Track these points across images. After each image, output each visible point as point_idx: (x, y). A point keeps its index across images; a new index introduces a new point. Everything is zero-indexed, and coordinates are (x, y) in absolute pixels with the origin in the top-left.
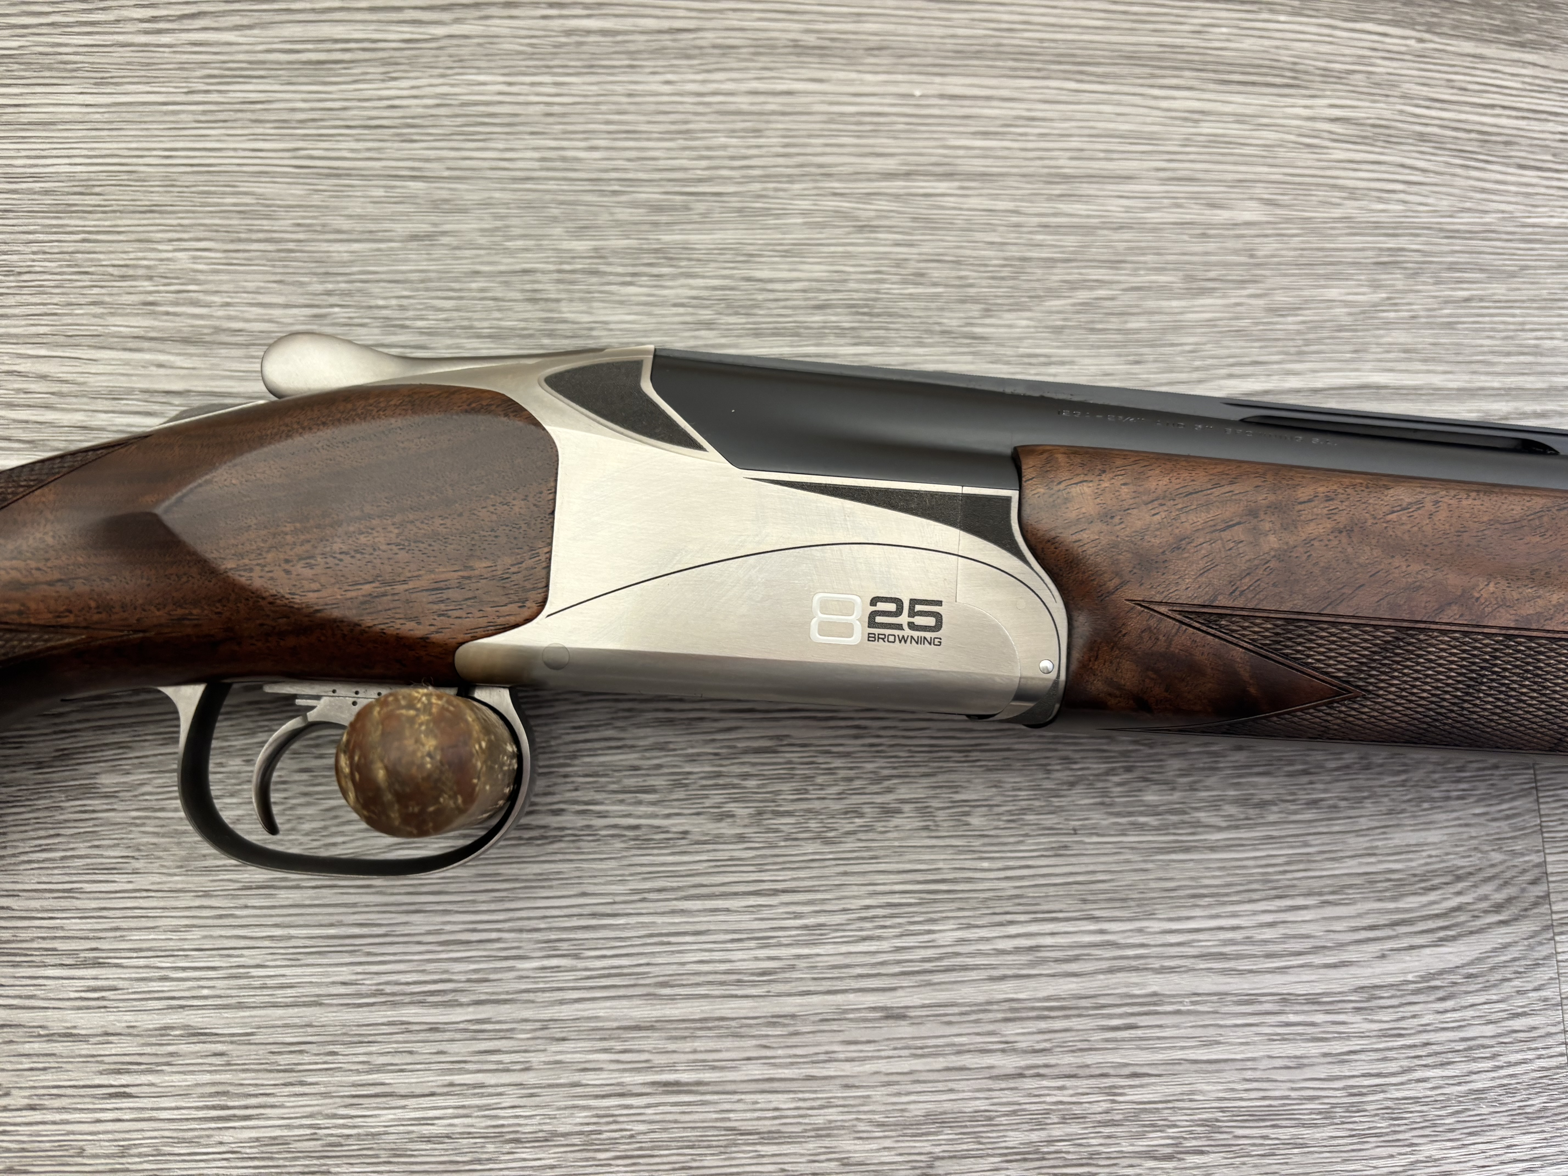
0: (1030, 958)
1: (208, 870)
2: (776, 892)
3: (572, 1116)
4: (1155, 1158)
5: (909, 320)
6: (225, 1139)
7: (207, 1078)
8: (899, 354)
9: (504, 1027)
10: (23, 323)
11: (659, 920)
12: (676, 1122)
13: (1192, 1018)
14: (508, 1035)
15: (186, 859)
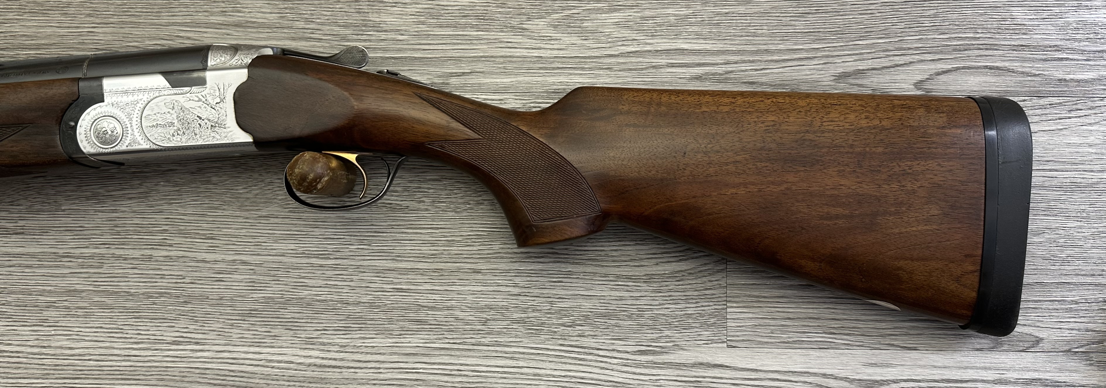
0: (525, 256)
1: (248, 210)
2: (438, 228)
3: (366, 297)
4: (565, 326)
5: (498, 22)
6: (254, 296)
7: (248, 277)
8: (494, 35)
9: (345, 267)
10: (181, 18)
11: (398, 235)
12: (400, 301)
13: (583, 281)
14: (346, 269)
15: (240, 206)
